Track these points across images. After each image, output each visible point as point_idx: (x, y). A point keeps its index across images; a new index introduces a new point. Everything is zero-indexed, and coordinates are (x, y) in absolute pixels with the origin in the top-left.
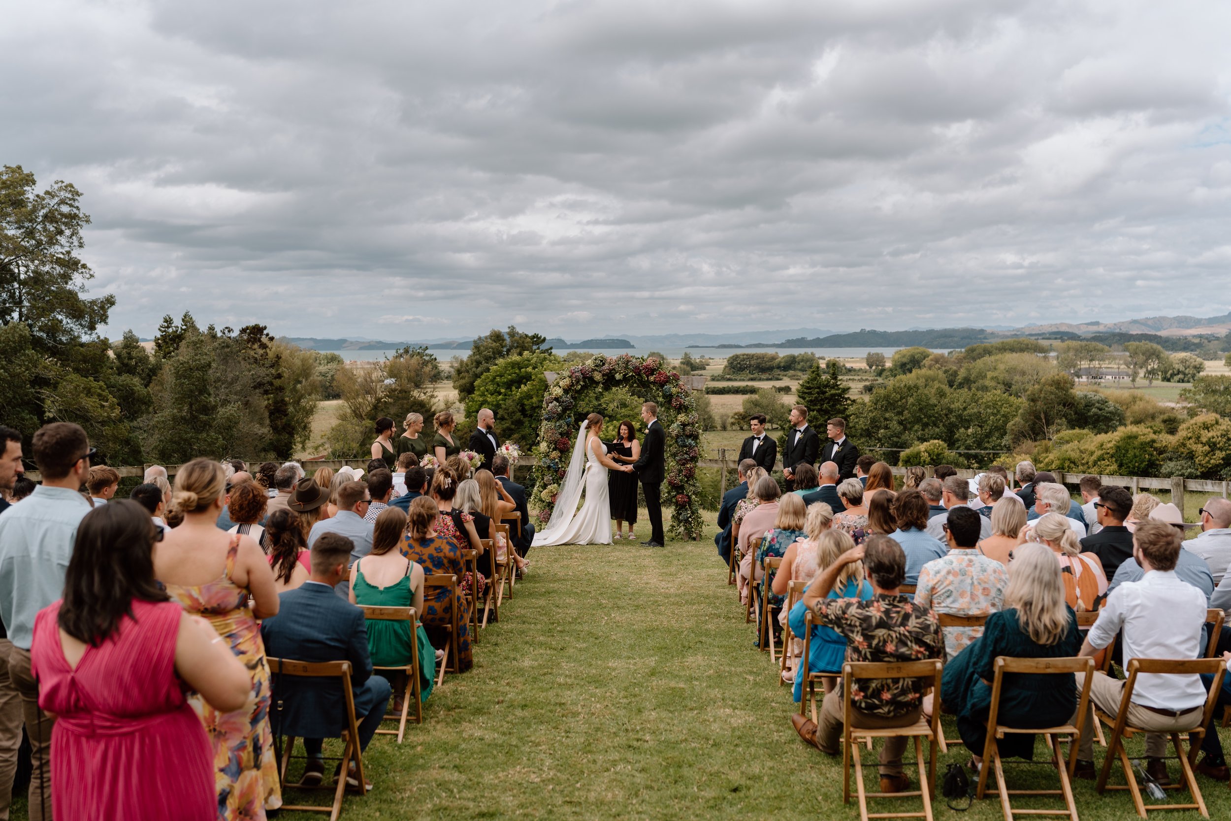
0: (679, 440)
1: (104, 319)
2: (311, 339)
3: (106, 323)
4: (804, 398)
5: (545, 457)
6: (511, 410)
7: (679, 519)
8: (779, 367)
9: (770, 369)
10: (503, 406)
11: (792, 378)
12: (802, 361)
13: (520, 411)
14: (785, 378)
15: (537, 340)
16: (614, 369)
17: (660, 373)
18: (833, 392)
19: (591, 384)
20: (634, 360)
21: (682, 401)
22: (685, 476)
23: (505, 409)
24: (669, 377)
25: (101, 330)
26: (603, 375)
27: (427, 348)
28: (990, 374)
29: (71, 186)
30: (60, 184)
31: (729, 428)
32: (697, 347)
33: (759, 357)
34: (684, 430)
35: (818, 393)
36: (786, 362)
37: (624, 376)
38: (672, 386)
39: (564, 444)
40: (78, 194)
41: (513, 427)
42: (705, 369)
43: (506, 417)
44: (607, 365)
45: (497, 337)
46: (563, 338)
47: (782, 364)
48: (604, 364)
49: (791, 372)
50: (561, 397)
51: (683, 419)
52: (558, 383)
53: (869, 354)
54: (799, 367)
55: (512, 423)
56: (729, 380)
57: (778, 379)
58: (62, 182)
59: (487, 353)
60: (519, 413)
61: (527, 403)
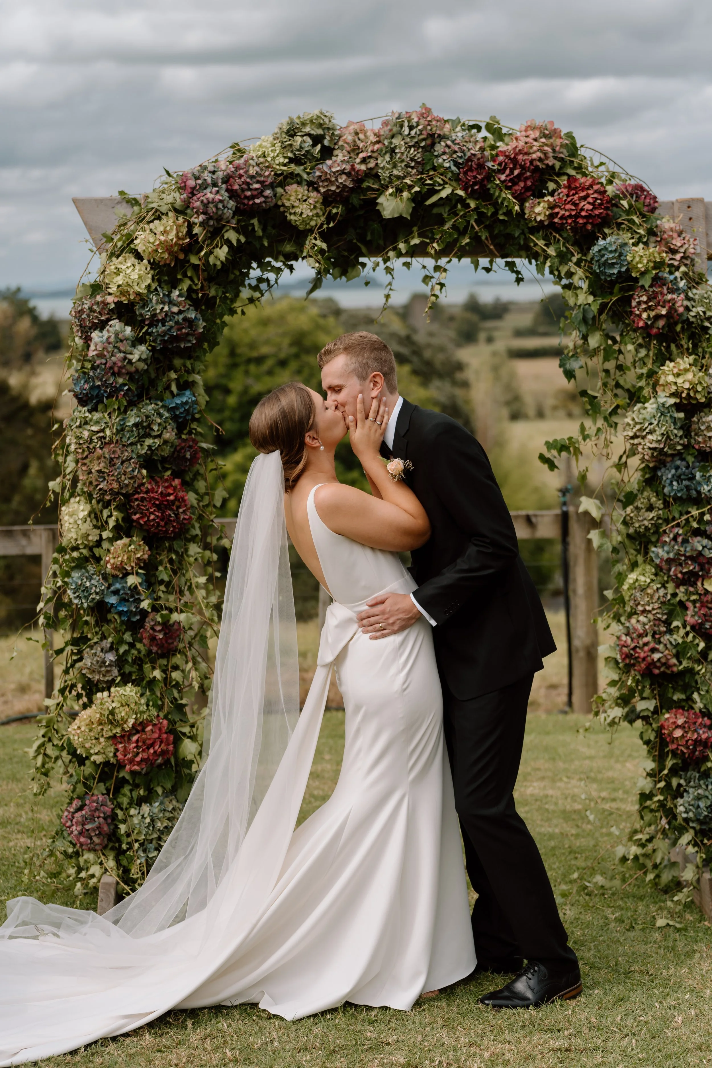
0: (668, 474)
5: (81, 564)
7: (671, 814)
16: (372, 174)
17: (572, 185)
19: (276, 241)
20: (459, 134)
21: (680, 301)
22: (697, 629)
24: (613, 202)
26: (328, 199)
34: (687, 428)
37: (418, 200)
38: (626, 237)
39: (163, 506)
44: (340, 156)
48: (327, 153)
50: (143, 300)
51: (685, 382)
52: (130, 239)
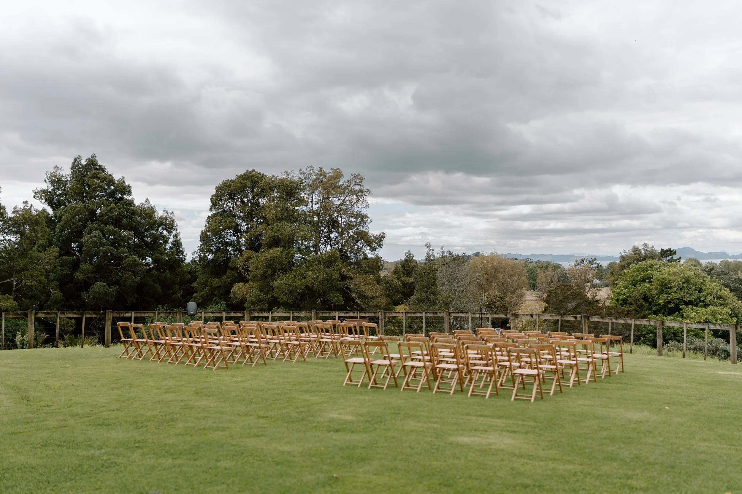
1: (380, 245)
2: (551, 255)
3: (382, 248)
6: (636, 298)
10: (631, 296)
15: (671, 252)
23: (632, 298)
25: (380, 252)
27: (595, 259)
29: (359, 175)
30: (354, 176)
40: (362, 179)
41: (638, 309)
43: (633, 302)
45: (636, 250)
46: (726, 251)
55: (637, 307)
58: (355, 174)
59: (628, 261)
60: (642, 300)
61: (649, 294)
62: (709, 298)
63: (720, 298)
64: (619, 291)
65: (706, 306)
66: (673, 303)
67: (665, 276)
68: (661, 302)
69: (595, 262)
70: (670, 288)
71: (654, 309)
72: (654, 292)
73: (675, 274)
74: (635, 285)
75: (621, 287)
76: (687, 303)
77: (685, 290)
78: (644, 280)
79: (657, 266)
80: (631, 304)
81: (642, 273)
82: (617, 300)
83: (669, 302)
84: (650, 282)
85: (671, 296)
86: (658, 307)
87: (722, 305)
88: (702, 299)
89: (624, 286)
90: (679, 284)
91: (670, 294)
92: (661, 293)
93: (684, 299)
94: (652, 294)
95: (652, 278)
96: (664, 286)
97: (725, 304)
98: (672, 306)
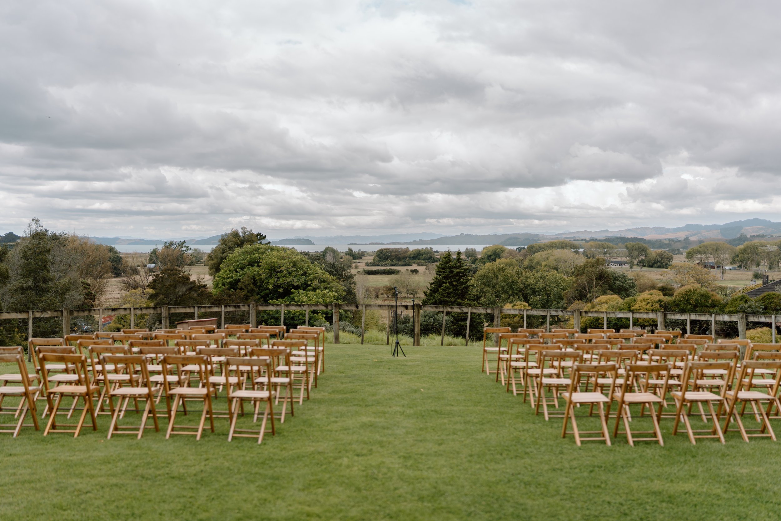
4: (440, 275)
6: (247, 283)
8: (410, 257)
9: (405, 258)
10: (242, 280)
11: (418, 264)
12: (425, 253)
13: (253, 284)
14: (414, 264)
15: (260, 237)
18: (458, 270)
23: (243, 282)
27: (184, 242)
28: (544, 263)
31: (380, 296)
32: (356, 244)
33: (397, 250)
35: (449, 272)
36: (414, 254)
41: (248, 294)
42: (361, 258)
43: (243, 287)
45: (235, 234)
47: (412, 256)
49: (418, 261)
53: (467, 249)
54: (423, 257)
55: (248, 292)
56: (378, 265)
57: (409, 265)
59: (230, 244)
60: (252, 285)
61: (258, 278)
62: (315, 282)
63: (324, 282)
64: (225, 276)
65: (315, 289)
66: (283, 287)
67: (275, 260)
68: (271, 287)
69: (184, 245)
70: (280, 272)
71: (262, 294)
72: (263, 276)
73: (283, 258)
74: (242, 269)
75: (226, 271)
76: (297, 288)
77: (294, 274)
78: (251, 264)
79: (263, 250)
80: (241, 289)
81: (249, 256)
82: (223, 284)
83: (279, 287)
84: (258, 266)
85: (281, 280)
86: (267, 291)
87: (326, 288)
88: (309, 283)
89: (230, 270)
90: (288, 268)
91: (279, 278)
92: (270, 276)
93: (293, 283)
94: (261, 279)
95: (259, 262)
96: (273, 270)
97: (329, 288)
98: (281, 290)
